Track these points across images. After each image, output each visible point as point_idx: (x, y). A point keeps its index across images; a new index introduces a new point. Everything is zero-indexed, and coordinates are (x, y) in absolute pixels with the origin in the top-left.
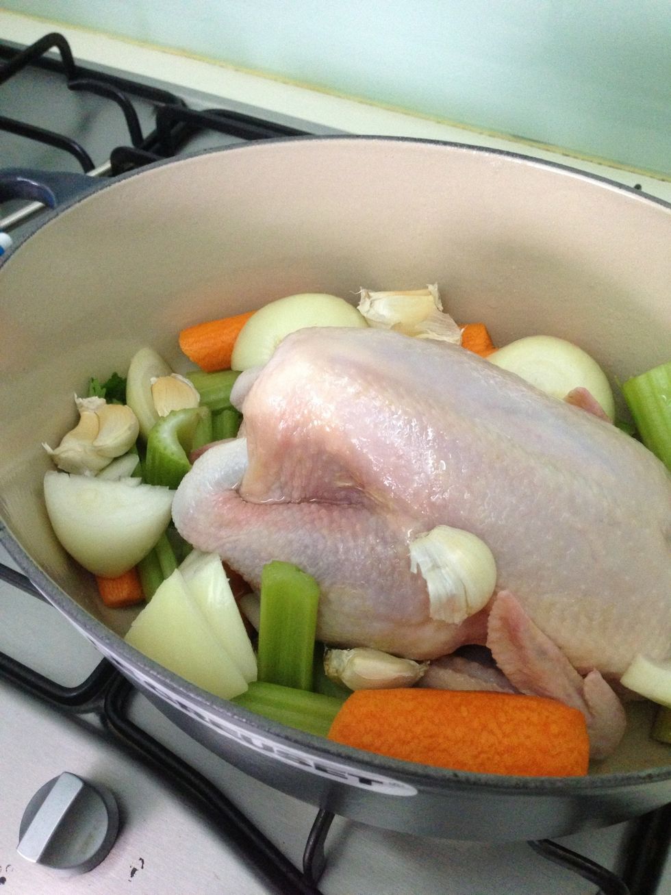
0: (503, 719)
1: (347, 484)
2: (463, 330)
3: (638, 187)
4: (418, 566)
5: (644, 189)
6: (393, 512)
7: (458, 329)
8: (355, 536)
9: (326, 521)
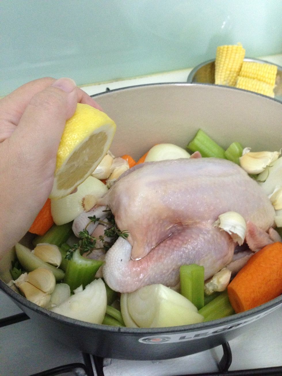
0: (272, 259)
1: (171, 227)
2: (127, 160)
3: (108, 90)
4: (230, 231)
5: (111, 89)
6: (199, 223)
7: (125, 161)
8: (196, 239)
9: (180, 242)
